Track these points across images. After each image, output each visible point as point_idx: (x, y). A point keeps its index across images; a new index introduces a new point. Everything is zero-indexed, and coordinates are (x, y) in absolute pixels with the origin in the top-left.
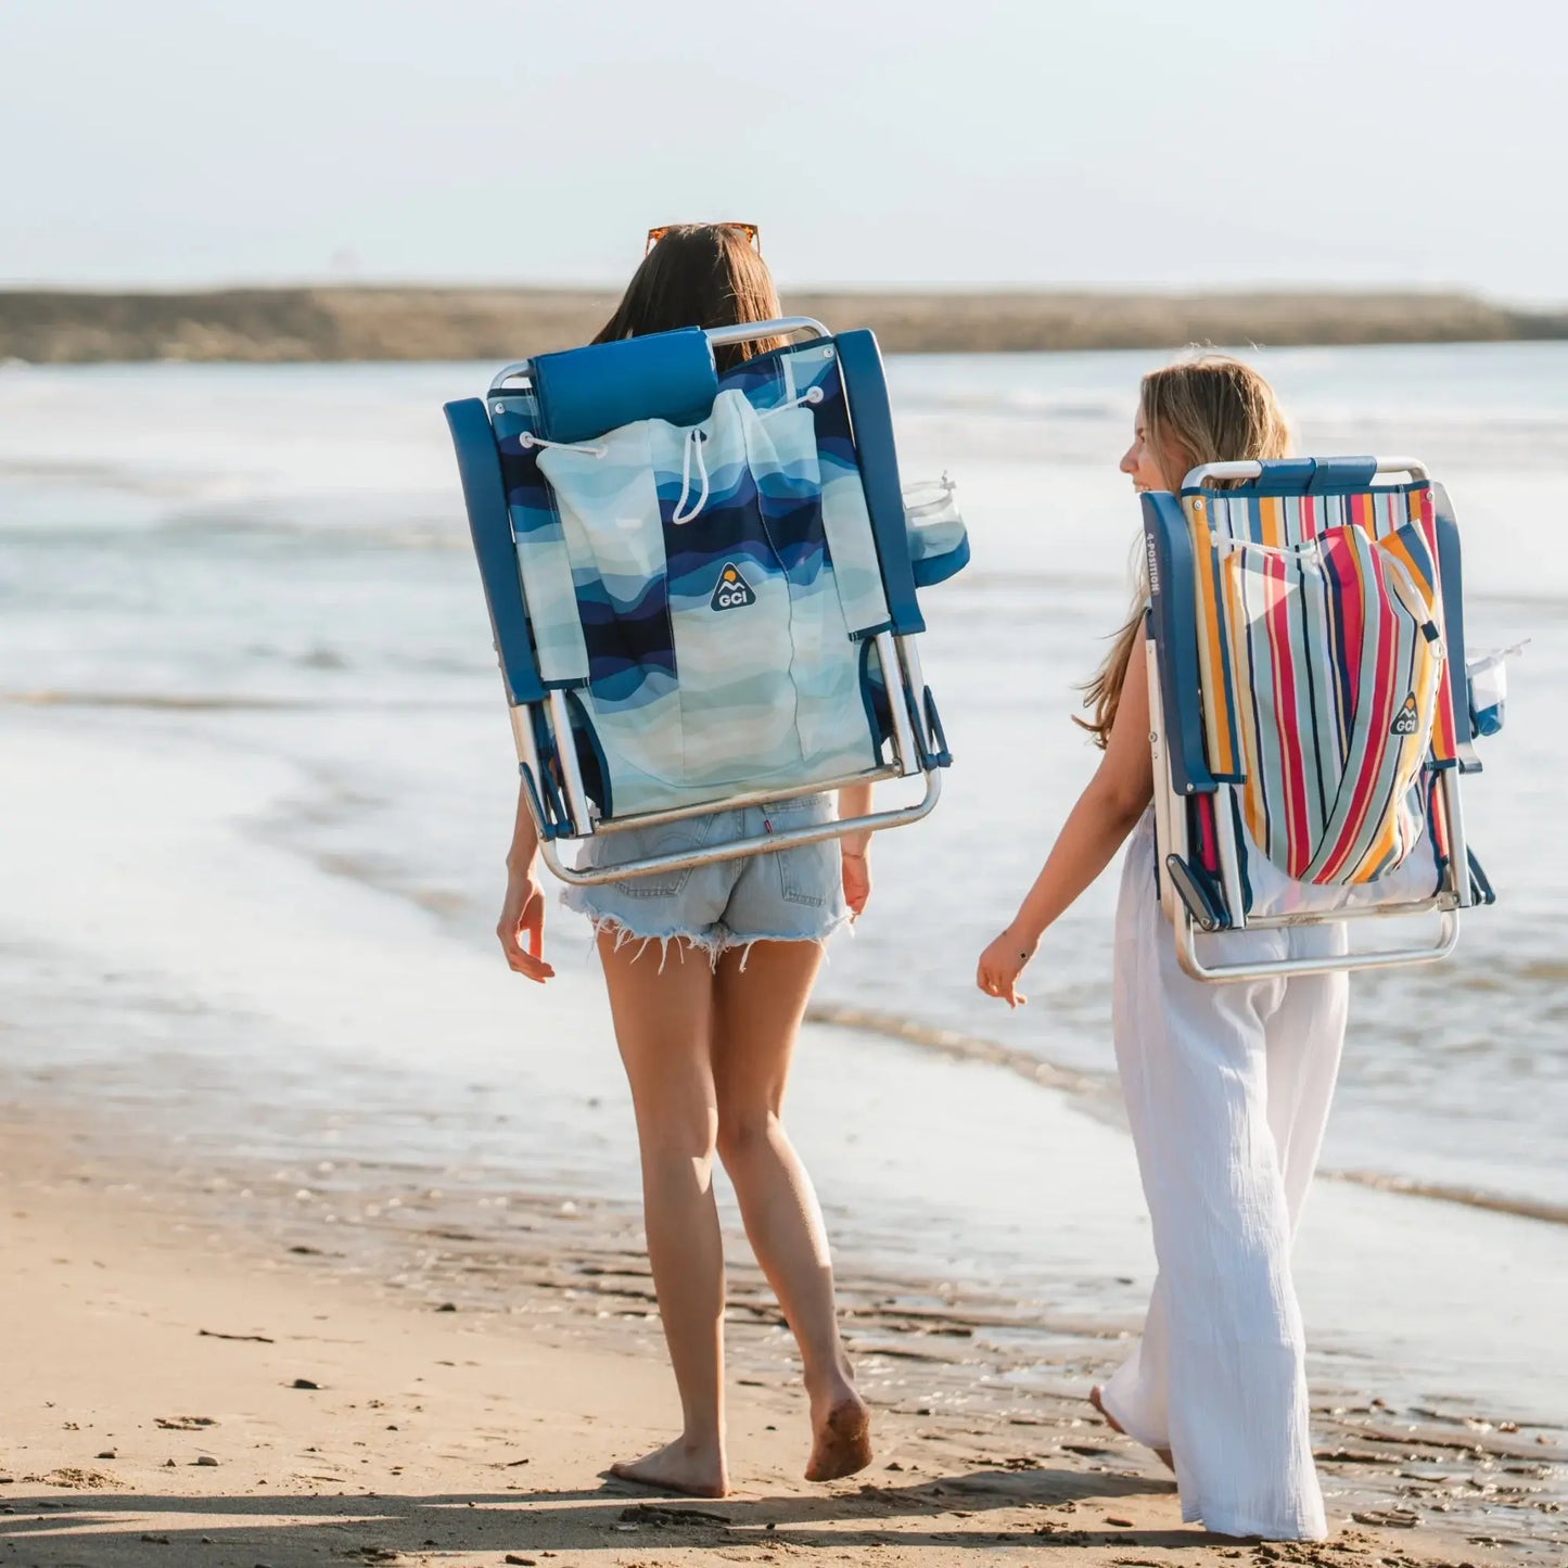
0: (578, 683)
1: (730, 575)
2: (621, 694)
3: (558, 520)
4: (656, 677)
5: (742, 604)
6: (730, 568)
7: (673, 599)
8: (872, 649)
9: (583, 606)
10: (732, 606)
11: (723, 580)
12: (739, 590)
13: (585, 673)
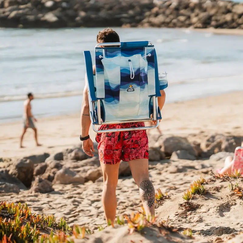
0: (103, 99)
1: (131, 86)
2: (110, 102)
3: (104, 71)
4: (116, 101)
5: (132, 91)
6: (131, 85)
7: (121, 89)
8: (152, 98)
9: (105, 86)
10: (130, 91)
11: (129, 87)
12: (132, 89)
13: (104, 97)
